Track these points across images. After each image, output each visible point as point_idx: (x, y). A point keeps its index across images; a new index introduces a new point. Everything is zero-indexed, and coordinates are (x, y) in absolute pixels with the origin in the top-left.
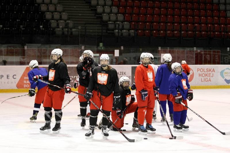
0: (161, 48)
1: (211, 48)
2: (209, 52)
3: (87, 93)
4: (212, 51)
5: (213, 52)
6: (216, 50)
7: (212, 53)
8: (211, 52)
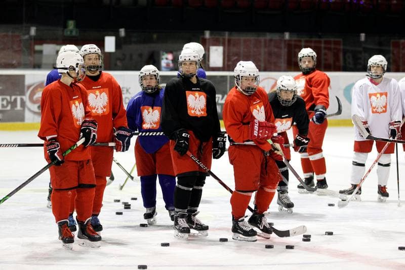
0: (211, 34)
1: (320, 34)
2: (316, 42)
3: (183, 135)
4: (323, 42)
5: (326, 42)
6: (332, 39)
7: (323, 45)
8: (320, 42)
